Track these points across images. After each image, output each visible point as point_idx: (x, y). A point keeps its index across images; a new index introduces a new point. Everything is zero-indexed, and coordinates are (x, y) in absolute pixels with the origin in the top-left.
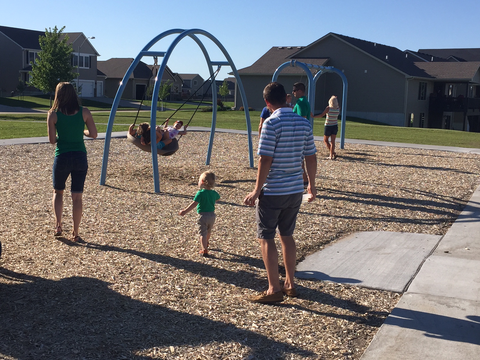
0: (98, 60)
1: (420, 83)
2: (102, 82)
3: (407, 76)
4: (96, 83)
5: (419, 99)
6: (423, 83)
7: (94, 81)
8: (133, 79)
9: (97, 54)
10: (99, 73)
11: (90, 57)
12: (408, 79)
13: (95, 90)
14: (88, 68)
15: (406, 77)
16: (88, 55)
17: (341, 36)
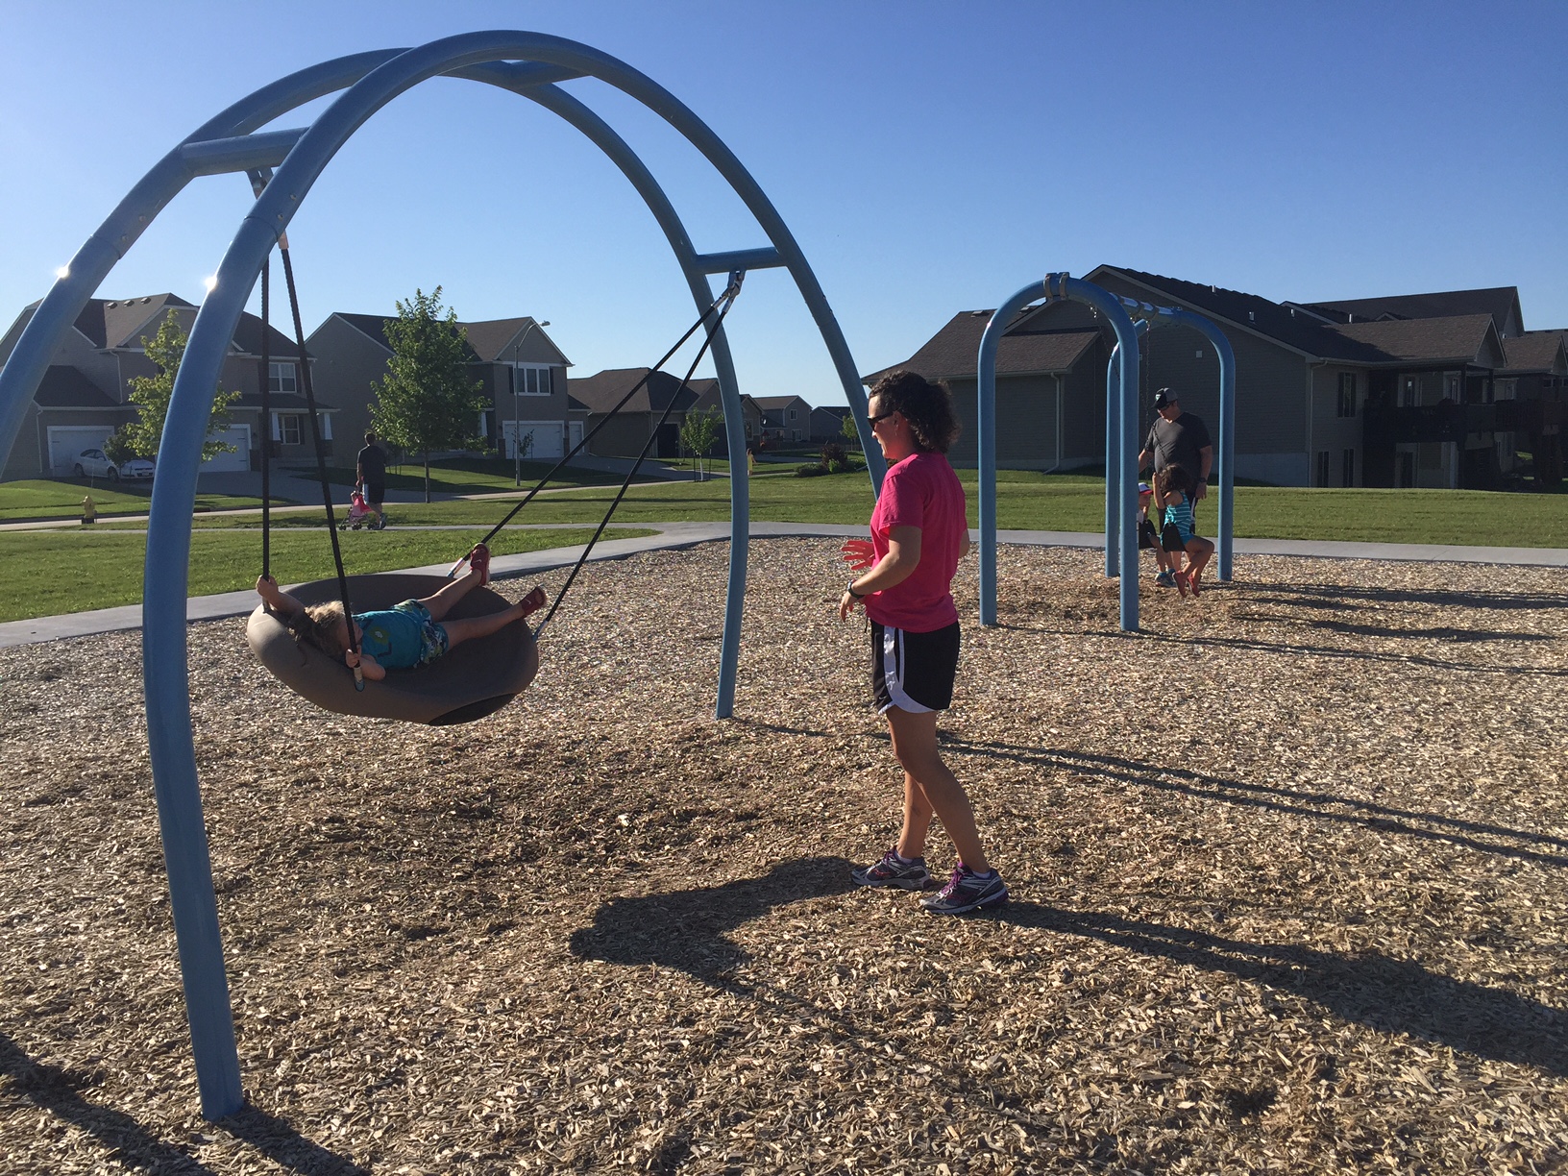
0: (570, 376)
1: (1341, 376)
2: (582, 423)
3: (1310, 358)
4: (567, 427)
5: (1340, 415)
6: (1347, 374)
7: (562, 422)
8: (649, 413)
9: (566, 363)
10: (574, 403)
11: (551, 369)
12: (1312, 365)
13: (566, 441)
14: (549, 394)
15: (1307, 361)
16: (546, 366)
17: (1130, 272)
